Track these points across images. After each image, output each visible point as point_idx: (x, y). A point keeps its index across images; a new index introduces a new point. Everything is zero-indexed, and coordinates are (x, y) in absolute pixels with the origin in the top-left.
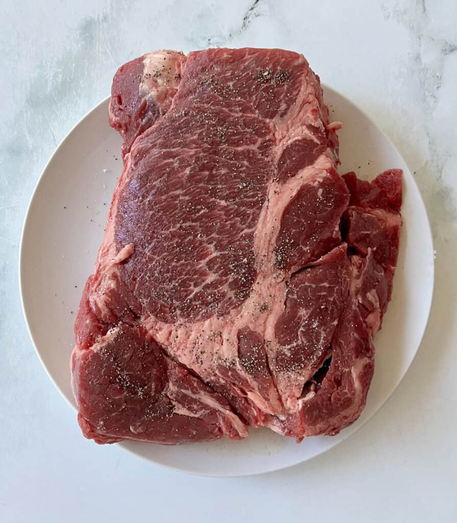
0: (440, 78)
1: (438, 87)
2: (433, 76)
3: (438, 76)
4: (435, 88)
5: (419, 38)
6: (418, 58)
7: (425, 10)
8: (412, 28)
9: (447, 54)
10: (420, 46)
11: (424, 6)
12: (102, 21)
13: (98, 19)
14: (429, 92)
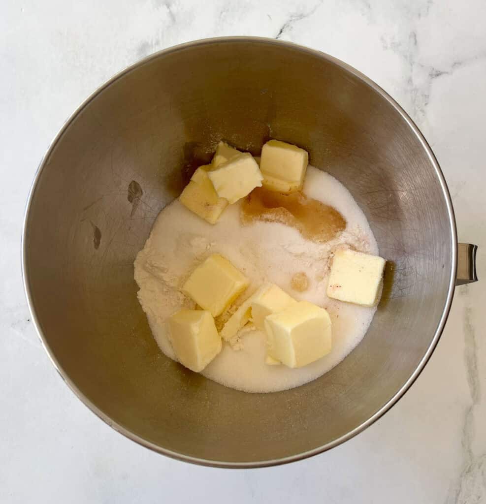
0: (427, 97)
1: (426, 104)
2: (422, 95)
3: (426, 96)
4: (424, 104)
5: (411, 65)
6: (410, 81)
7: (416, 43)
8: (406, 57)
9: (433, 78)
10: (412, 71)
11: (415, 39)
12: (155, 44)
13: (152, 42)
14: (419, 108)
